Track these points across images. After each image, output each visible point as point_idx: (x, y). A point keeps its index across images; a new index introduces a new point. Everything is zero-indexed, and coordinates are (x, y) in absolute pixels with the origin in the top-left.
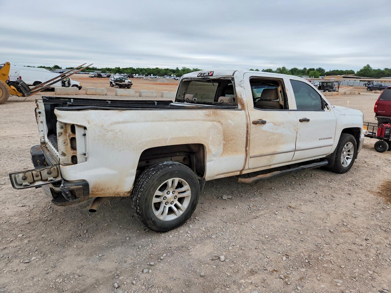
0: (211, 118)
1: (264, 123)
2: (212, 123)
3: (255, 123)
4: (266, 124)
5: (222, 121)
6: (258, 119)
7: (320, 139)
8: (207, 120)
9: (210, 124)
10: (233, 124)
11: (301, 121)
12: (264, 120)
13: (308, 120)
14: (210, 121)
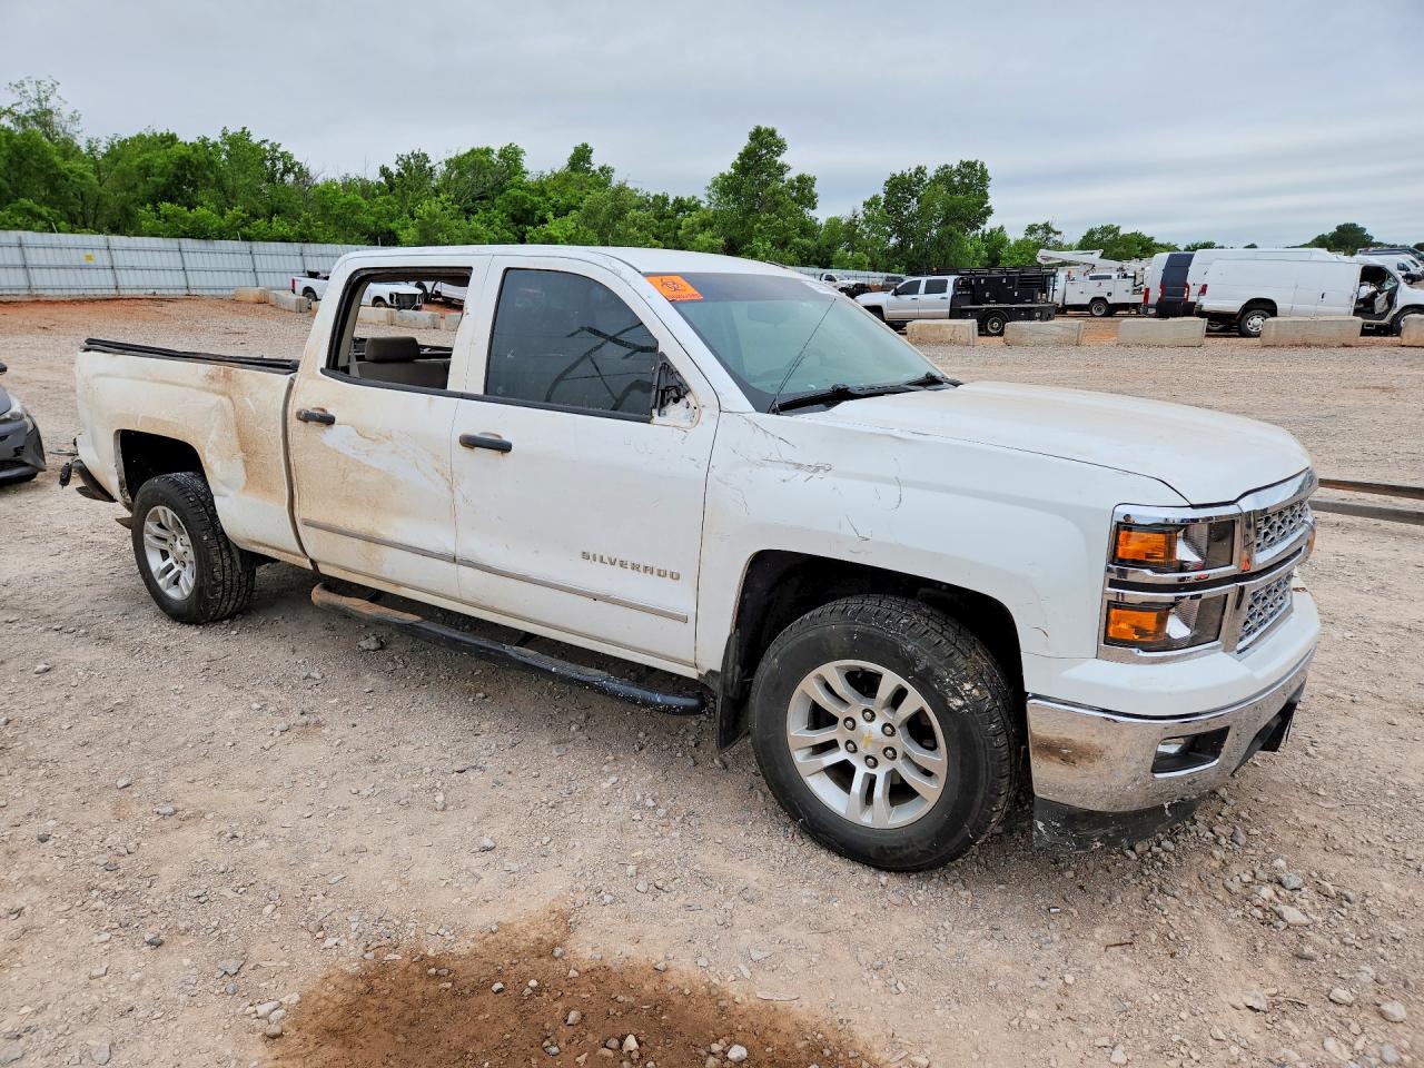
0: (218, 386)
1: (328, 421)
2: (220, 397)
3: (307, 417)
4: (335, 426)
5: (235, 397)
6: (314, 406)
7: (585, 556)
8: (207, 390)
9: (214, 399)
10: (252, 407)
11: (470, 442)
12: (331, 412)
13: (504, 448)
14: (215, 391)
